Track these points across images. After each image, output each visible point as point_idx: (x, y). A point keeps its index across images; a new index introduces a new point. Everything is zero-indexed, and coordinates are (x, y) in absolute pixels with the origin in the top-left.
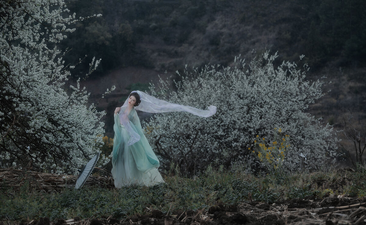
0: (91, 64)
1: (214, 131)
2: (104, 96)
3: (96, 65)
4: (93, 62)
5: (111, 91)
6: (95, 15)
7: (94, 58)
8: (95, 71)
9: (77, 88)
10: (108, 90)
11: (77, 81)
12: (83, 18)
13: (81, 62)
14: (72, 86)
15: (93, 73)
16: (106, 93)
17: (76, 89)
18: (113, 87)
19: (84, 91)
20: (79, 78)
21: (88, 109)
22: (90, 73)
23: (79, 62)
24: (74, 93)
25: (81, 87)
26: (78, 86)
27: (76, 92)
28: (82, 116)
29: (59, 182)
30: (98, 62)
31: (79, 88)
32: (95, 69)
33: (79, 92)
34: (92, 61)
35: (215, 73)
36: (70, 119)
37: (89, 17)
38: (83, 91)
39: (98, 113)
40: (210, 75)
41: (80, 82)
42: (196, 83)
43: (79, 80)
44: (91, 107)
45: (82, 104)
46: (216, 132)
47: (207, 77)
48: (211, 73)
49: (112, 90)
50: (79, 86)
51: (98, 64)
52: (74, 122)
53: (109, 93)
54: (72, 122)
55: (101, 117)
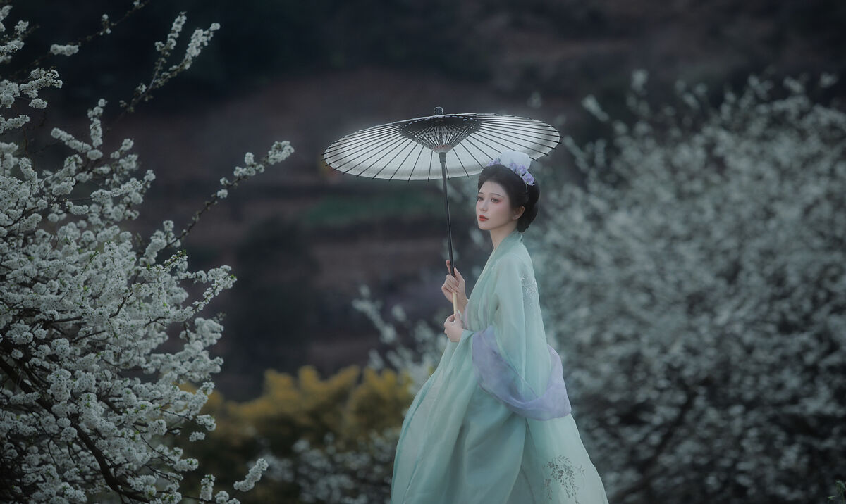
0: (165, 42)
2: (227, 187)
3: (193, 51)
4: (176, 35)
5: (267, 165)
7: (182, 19)
8: (183, 73)
9: (90, 142)
10: (249, 158)
11: (90, 113)
13: (108, 31)
14: (59, 133)
15: (171, 84)
16: (239, 171)
17: (79, 145)
18: (280, 149)
19: (124, 155)
20: (102, 102)
21: (140, 249)
22: (160, 82)
23: (102, 28)
24: (71, 164)
25: (111, 142)
26: (97, 132)
27: (80, 161)
28: (108, 288)
30: (200, 37)
31: (98, 141)
32: (187, 66)
33: (99, 162)
34: (170, 31)
36: (45, 296)
38: (116, 154)
39: (191, 276)
41: (106, 118)
43: (98, 110)
44: (159, 240)
45: (108, 225)
49: (271, 162)
50: (100, 132)
51: (202, 44)
52: (65, 316)
53: (257, 171)
54: (52, 315)
55: (209, 295)
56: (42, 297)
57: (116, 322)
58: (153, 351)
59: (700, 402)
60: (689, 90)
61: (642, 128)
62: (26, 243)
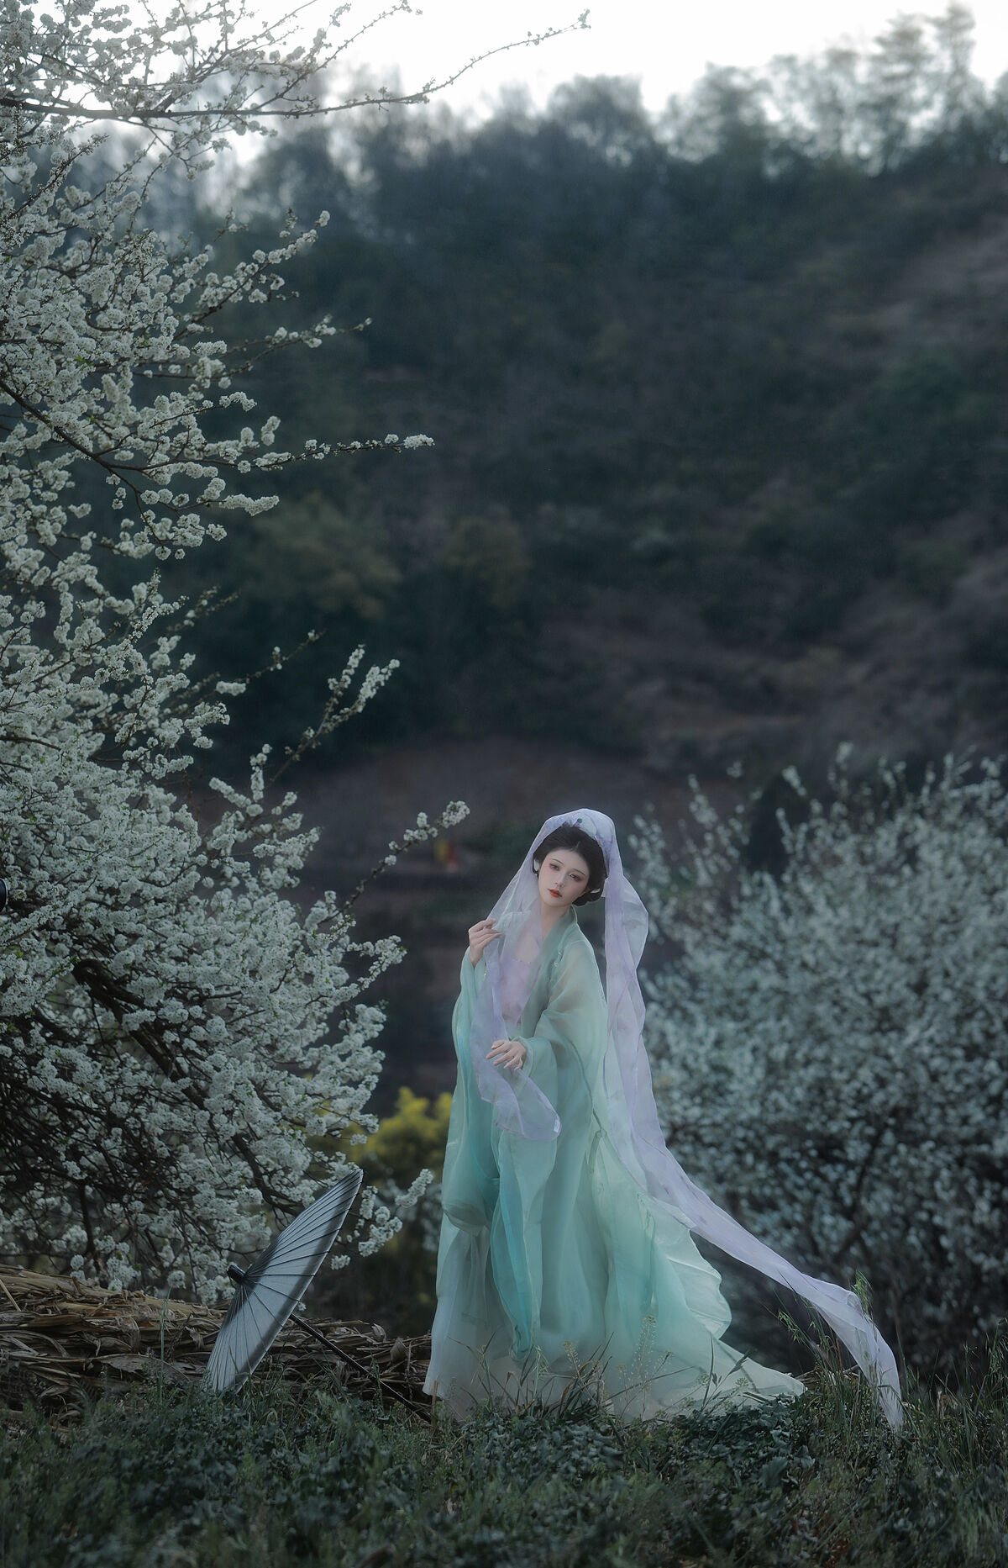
0: (339, 679)
1: (967, 1132)
2: (397, 853)
3: (367, 691)
4: (352, 672)
5: (440, 827)
6: (392, 438)
7: (360, 653)
8: (356, 717)
9: (249, 794)
10: (422, 818)
11: (253, 761)
12: (327, 449)
13: (279, 667)
14: (217, 784)
15: (341, 728)
16: (409, 835)
17: (241, 799)
18: (455, 810)
19: (289, 812)
20: (267, 748)
21: (300, 918)
22: (330, 726)
23: (272, 663)
24: (230, 820)
25: (273, 794)
26: (258, 783)
27: (242, 818)
28: (265, 962)
29: (111, 1341)
30: (376, 676)
31: (258, 795)
32: (360, 709)
33: (259, 819)
34: (345, 666)
35: (993, 800)
36: (201, 970)
37: (358, 444)
38: (278, 810)
39: (357, 947)
40: (970, 808)
41: (267, 768)
42: (885, 843)
43: (262, 757)
44: (320, 910)
45: (266, 893)
46: (981, 1138)
47: (949, 817)
48: (975, 799)
49: (446, 826)
50: (262, 786)
51: (378, 684)
52: (220, 993)
53: (430, 836)
54: (208, 990)
55: (375, 970)
56: (198, 970)
57: (276, 998)
58: (312, 1045)
59: (889, 1138)
60: (889, 767)
61: (838, 808)
62: (178, 910)
